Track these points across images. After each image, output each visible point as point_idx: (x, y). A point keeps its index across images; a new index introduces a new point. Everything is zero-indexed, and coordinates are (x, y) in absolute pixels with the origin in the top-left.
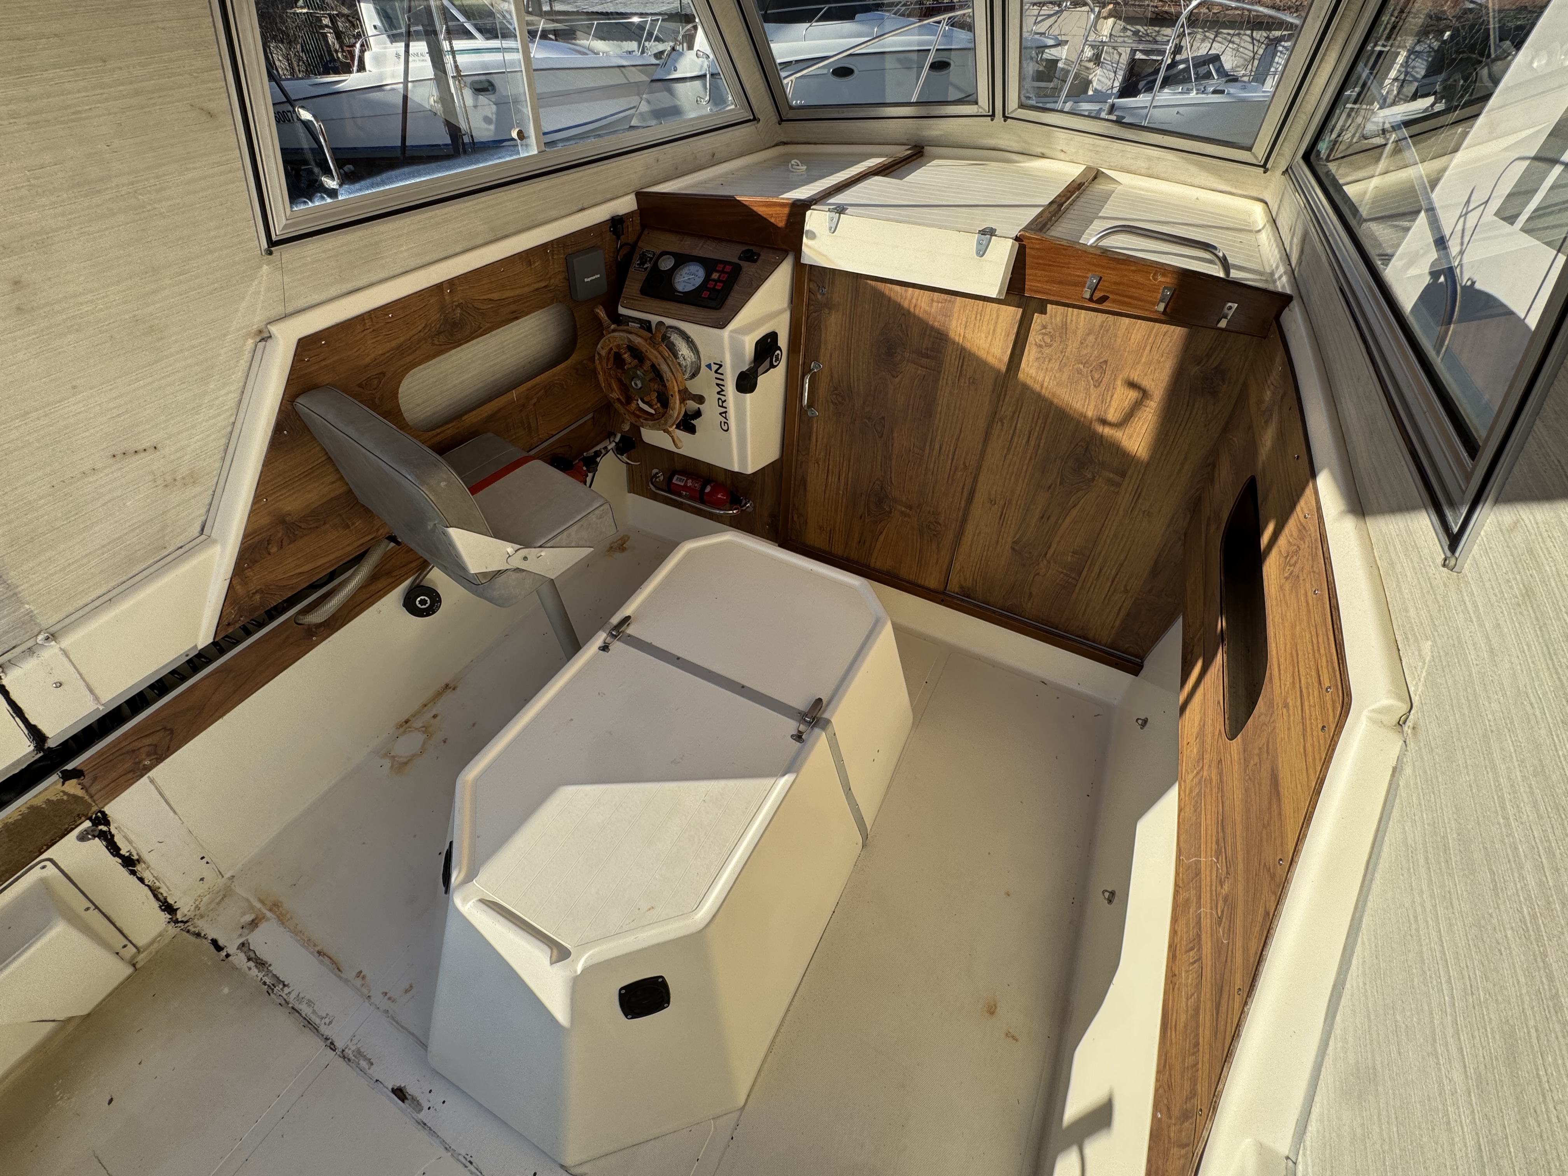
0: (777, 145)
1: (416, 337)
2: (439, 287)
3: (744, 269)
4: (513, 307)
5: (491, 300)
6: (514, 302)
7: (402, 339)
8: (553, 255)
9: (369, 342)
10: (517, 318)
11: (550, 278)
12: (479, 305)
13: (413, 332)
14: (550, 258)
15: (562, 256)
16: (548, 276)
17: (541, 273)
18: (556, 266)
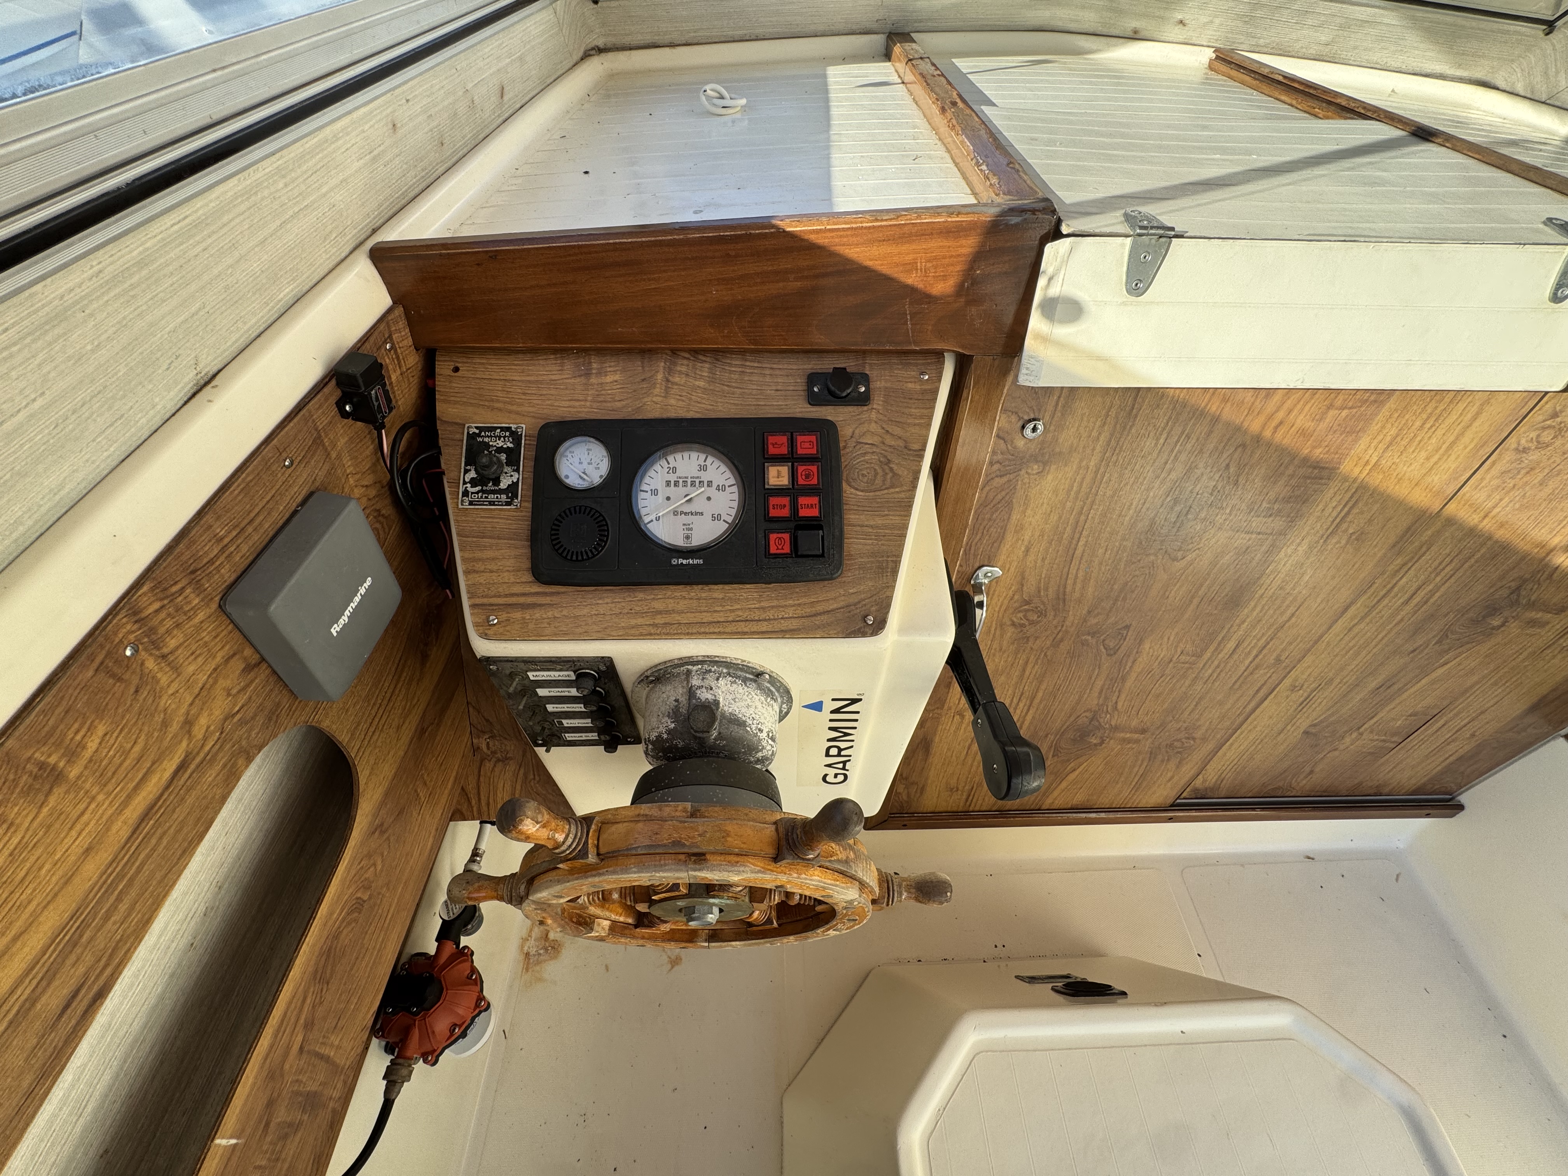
0: (586, 56)
3: (846, 431)
8: (156, 645)
11: (188, 723)
14: (150, 664)
15: (201, 616)
16: (175, 727)
17: (137, 749)
18: (191, 669)
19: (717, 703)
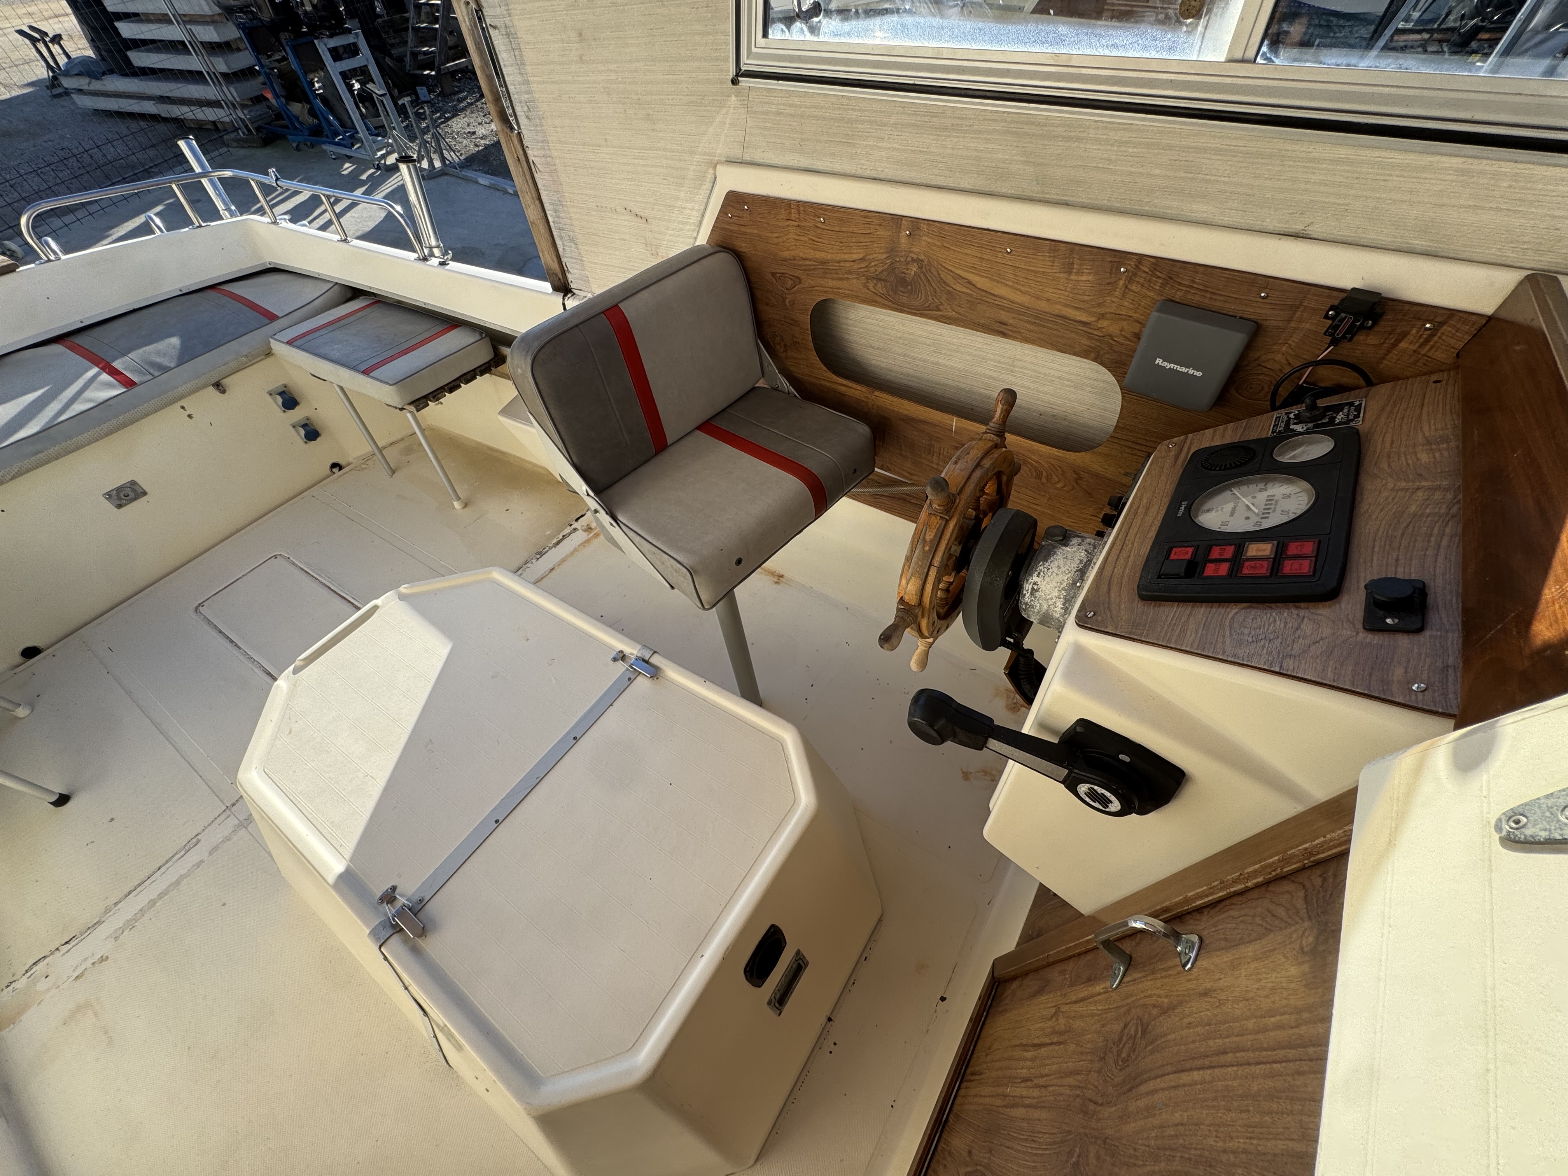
1: (847, 264)
2: (896, 220)
3: (1324, 610)
4: (1004, 316)
5: (970, 283)
6: (1010, 310)
7: (829, 257)
8: (1130, 280)
9: (791, 236)
10: (1004, 335)
11: (1102, 316)
12: (949, 279)
13: (847, 257)
14: (1121, 283)
15: (1152, 294)
16: (1099, 310)
17: (1086, 298)
18: (1126, 304)
19: (1066, 545)
